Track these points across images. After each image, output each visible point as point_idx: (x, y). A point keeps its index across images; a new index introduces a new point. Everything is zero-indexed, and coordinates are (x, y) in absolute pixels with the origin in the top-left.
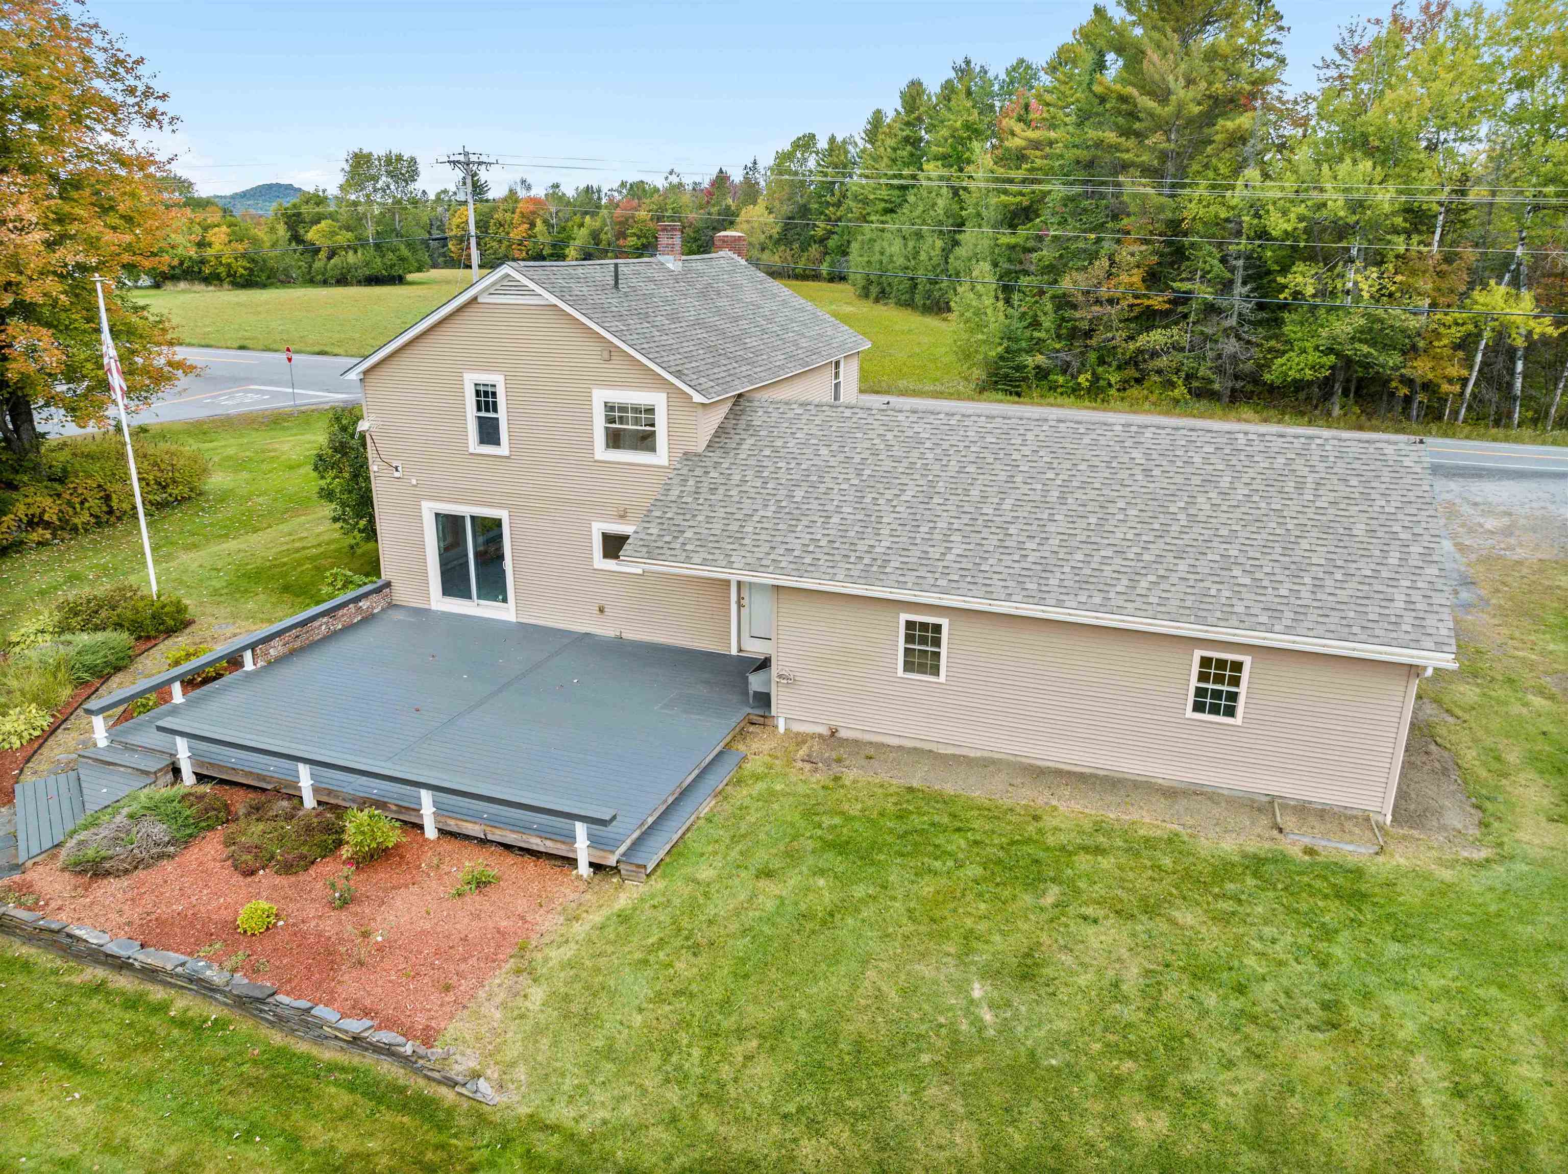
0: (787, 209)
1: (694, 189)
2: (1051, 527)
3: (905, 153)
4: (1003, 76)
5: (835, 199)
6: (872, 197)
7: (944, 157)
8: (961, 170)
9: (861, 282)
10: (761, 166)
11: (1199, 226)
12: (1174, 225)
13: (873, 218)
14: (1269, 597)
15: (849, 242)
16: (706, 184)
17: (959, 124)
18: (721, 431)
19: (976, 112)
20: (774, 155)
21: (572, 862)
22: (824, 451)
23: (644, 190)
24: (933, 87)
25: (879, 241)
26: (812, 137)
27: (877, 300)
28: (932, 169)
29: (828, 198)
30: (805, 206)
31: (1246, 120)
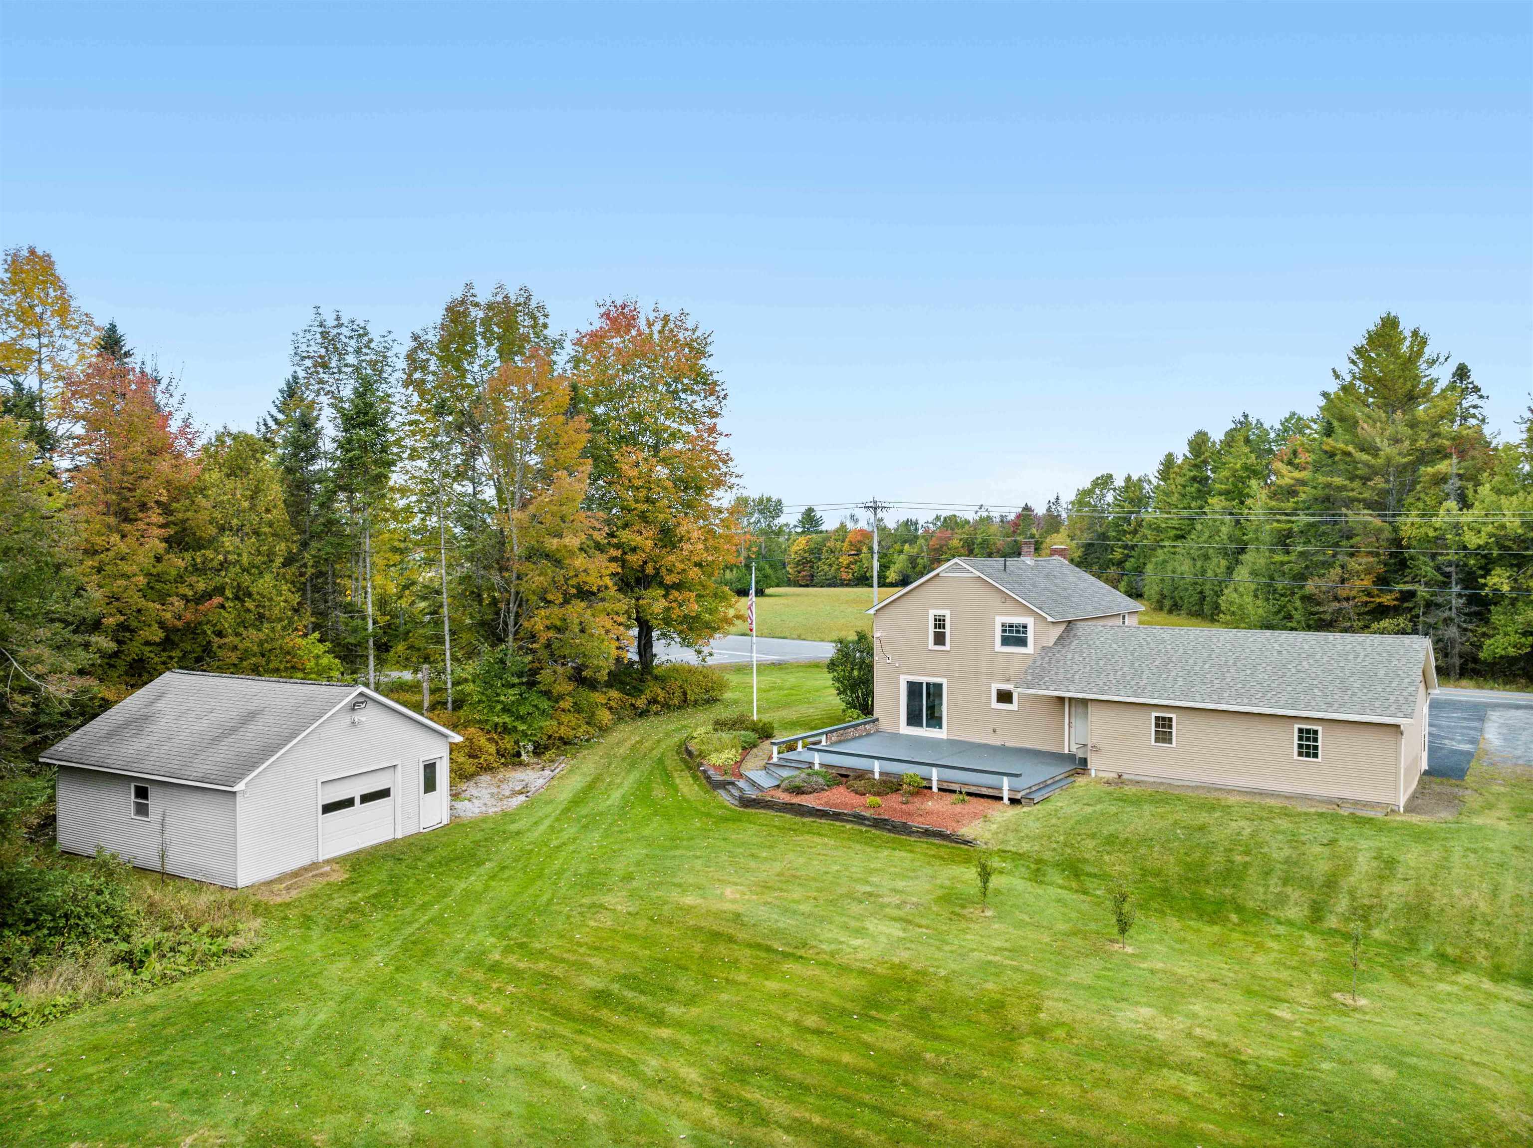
0: (1086, 538)
1: (1002, 521)
2: (1228, 675)
3: (1193, 489)
4: (1278, 426)
5: (1131, 528)
6: (1164, 525)
7: (1226, 493)
8: (1242, 503)
9: (1156, 597)
10: (1063, 501)
11: (1415, 543)
12: (1397, 542)
13: (1166, 543)
14: (1329, 700)
15: (1145, 564)
16: (1012, 517)
17: (1238, 466)
18: (1060, 638)
19: (1253, 456)
20: (1075, 492)
21: (1001, 799)
22: (1114, 646)
23: (956, 522)
24: (1217, 435)
25: (1171, 562)
26: (1110, 477)
27: (1170, 612)
28: (1217, 503)
29: (1125, 527)
30: (1103, 534)
31: (1443, 467)
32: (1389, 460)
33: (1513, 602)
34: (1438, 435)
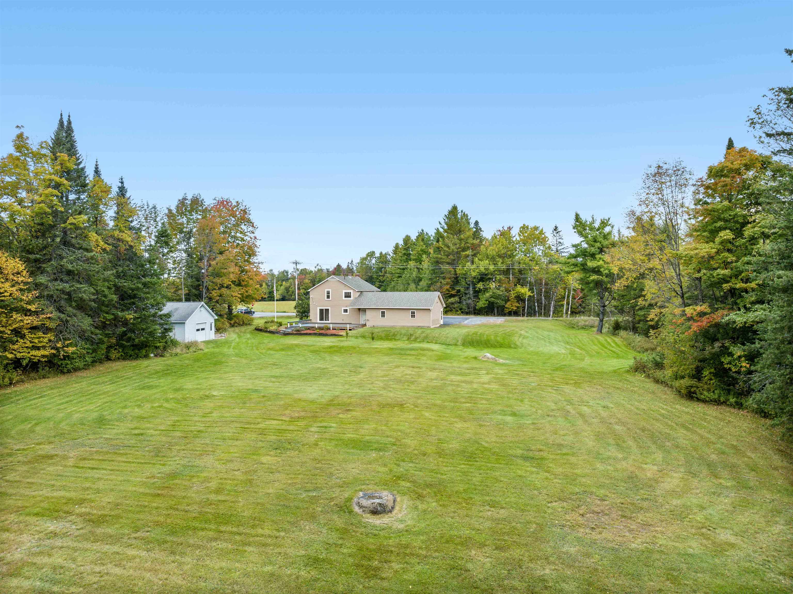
1: (327, 271)
3: (404, 258)
4: (433, 235)
5: (382, 274)
6: (394, 272)
7: (415, 260)
11: (460, 275)
12: (456, 275)
16: (332, 269)
17: (420, 250)
18: (359, 296)
20: (360, 259)
24: (413, 237)
28: (412, 263)
31: (467, 253)
32: (453, 250)
33: (484, 291)
34: (468, 243)
